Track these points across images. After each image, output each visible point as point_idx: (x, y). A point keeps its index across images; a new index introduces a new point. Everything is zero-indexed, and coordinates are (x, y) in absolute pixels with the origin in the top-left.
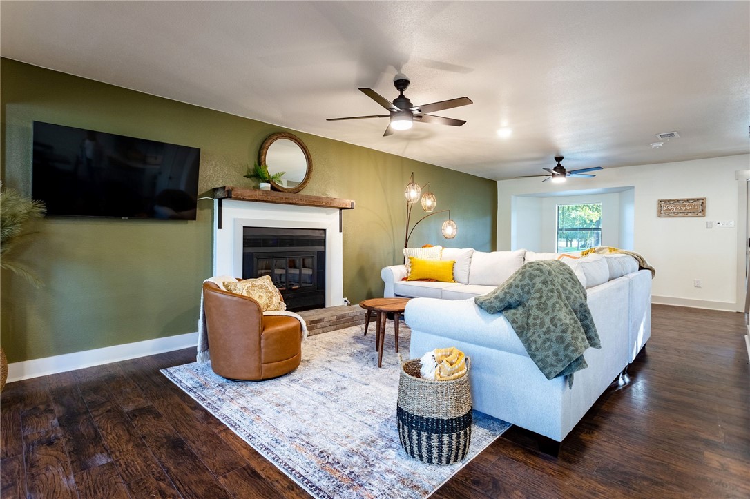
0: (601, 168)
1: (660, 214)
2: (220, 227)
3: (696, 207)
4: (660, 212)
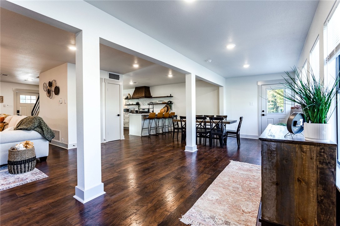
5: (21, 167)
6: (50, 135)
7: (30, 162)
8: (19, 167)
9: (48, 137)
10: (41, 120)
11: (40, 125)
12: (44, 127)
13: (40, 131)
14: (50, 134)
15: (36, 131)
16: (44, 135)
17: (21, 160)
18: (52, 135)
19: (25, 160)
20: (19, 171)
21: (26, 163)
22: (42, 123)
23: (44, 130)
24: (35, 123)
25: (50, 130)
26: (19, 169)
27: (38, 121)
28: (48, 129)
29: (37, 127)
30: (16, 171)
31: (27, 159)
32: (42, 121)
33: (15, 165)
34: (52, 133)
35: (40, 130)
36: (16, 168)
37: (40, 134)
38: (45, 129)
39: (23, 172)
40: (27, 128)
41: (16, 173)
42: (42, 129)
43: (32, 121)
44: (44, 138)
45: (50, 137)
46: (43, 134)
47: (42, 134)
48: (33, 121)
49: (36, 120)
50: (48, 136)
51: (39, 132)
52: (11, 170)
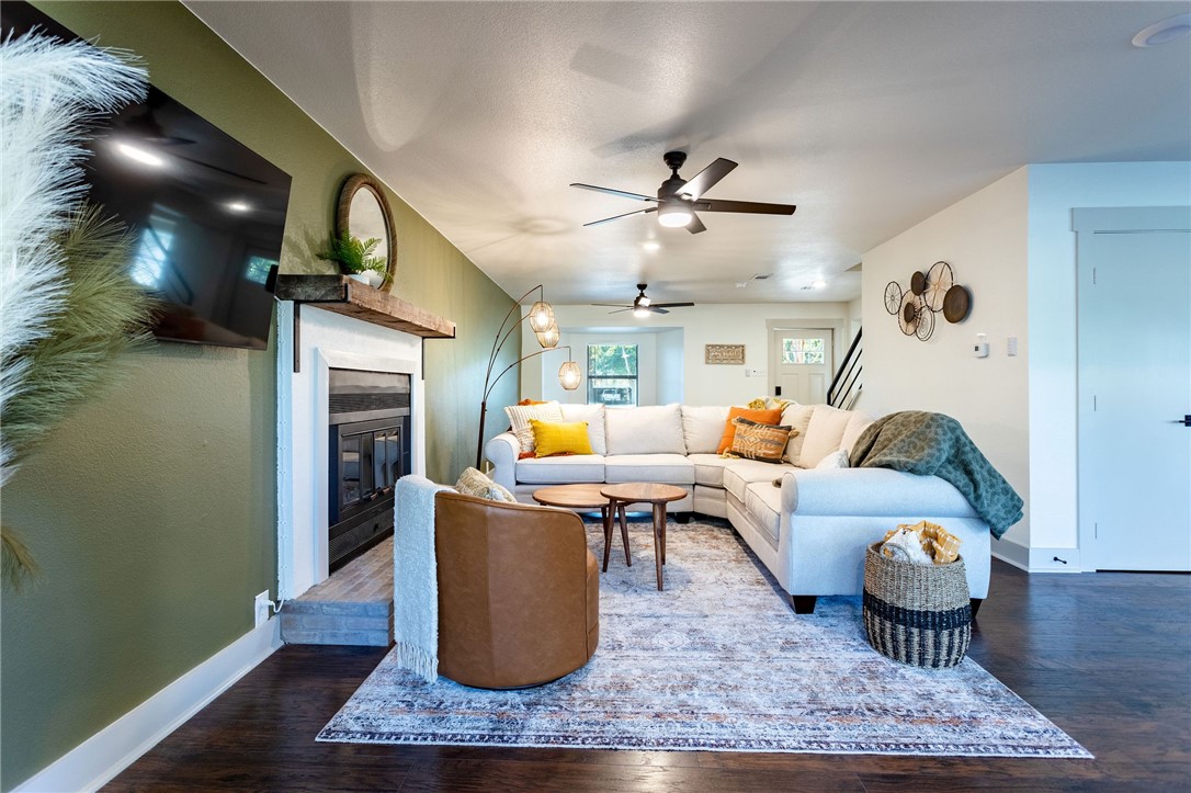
0: (692, 304)
1: (708, 360)
2: (296, 369)
3: (735, 354)
4: (708, 358)
5: (922, 639)
6: (1004, 506)
7: (955, 626)
8: (916, 639)
9: (996, 516)
10: (958, 432)
11: (956, 455)
12: (975, 467)
13: (963, 482)
14: (1003, 498)
15: (948, 480)
16: (983, 503)
17: (923, 610)
18: (1014, 506)
19: (940, 613)
20: (915, 657)
21: (942, 628)
22: (965, 445)
23: (978, 477)
24: (939, 444)
25: (1000, 481)
26: (916, 647)
27: (949, 435)
28: (994, 477)
29: (949, 461)
30: (903, 653)
31: (945, 609)
32: (962, 438)
33: (899, 621)
34: (1012, 499)
35: (963, 480)
36: (902, 638)
37: (965, 494)
38: (983, 476)
39: (931, 662)
40: (915, 465)
41: (904, 658)
42: (969, 473)
43: (923, 433)
44: (980, 517)
45: (1002, 514)
46: (978, 497)
47: (972, 496)
48: (932, 435)
49: (940, 431)
50: (995, 510)
51: (957, 487)
52: (882, 637)
